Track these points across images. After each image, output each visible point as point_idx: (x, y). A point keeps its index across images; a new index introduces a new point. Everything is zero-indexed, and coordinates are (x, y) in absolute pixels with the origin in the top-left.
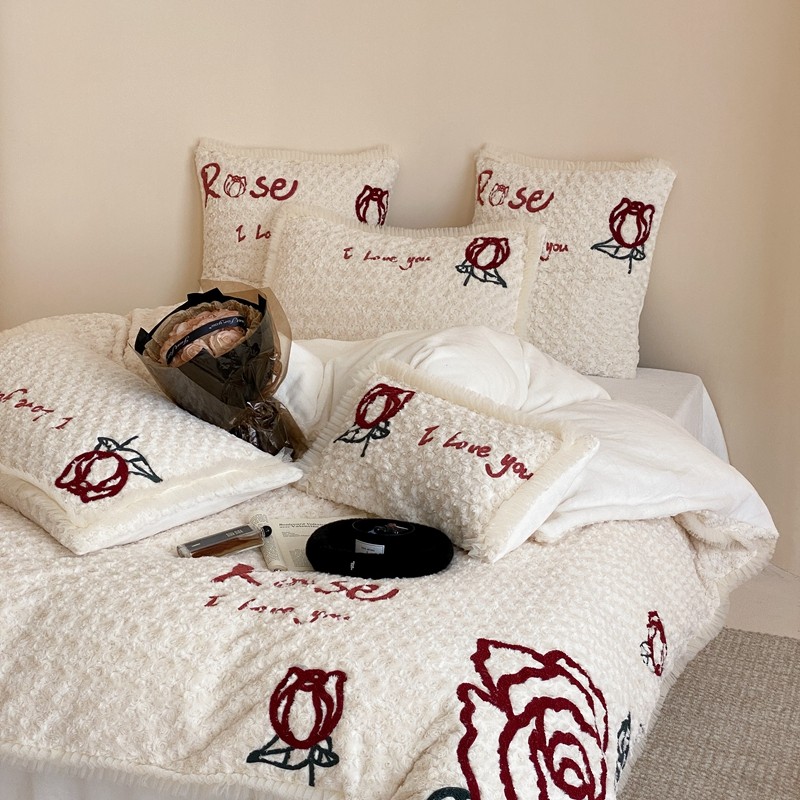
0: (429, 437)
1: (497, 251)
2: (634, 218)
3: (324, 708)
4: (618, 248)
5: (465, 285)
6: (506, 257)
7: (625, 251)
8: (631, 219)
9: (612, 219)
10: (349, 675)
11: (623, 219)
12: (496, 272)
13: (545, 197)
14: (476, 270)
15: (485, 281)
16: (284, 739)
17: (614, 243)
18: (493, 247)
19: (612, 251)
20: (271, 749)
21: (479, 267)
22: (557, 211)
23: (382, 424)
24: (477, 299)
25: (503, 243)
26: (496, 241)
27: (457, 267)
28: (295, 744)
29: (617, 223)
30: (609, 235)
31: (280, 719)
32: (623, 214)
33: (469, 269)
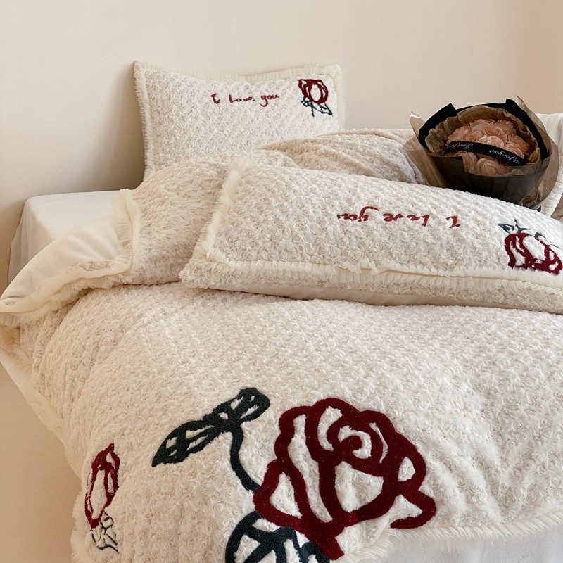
12: (326, 105)
27: (302, 102)
33: (310, 103)
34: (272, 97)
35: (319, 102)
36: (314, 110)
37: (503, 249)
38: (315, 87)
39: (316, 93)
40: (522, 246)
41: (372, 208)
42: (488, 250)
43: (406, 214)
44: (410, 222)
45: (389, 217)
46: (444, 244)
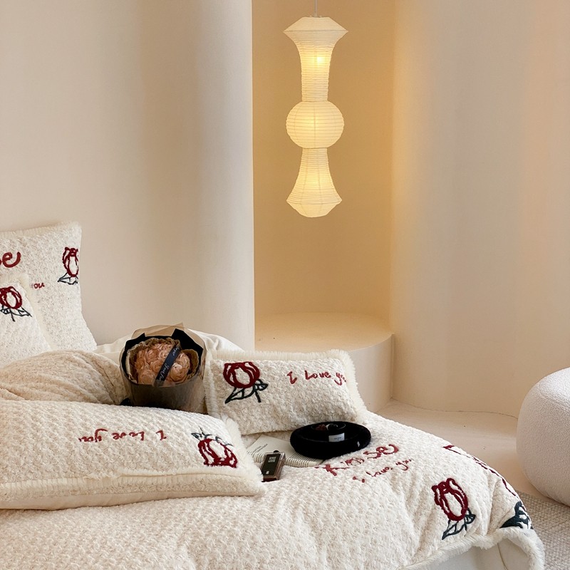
0: (293, 379)
1: (15, 296)
2: (74, 258)
3: (459, 496)
4: (70, 278)
5: (14, 320)
6: (20, 297)
7: (73, 279)
8: (72, 259)
9: (64, 262)
10: (454, 478)
11: (69, 259)
12: (23, 309)
13: (15, 256)
14: (13, 310)
15: (22, 316)
16: (453, 520)
17: (68, 276)
18: (10, 293)
19: (68, 280)
20: (450, 527)
21: (13, 308)
22: (29, 263)
23: (258, 382)
24: (26, 327)
25: (12, 290)
26: (8, 290)
27: (2, 311)
28: (458, 519)
29: (67, 263)
30: (65, 271)
31: (448, 511)
32: (68, 257)
35: (16, 307)
36: (13, 315)
37: (198, 452)
39: (11, 300)
40: (210, 449)
41: (102, 430)
42: (189, 454)
43: (128, 433)
44: (132, 438)
45: (117, 436)
46: (159, 452)
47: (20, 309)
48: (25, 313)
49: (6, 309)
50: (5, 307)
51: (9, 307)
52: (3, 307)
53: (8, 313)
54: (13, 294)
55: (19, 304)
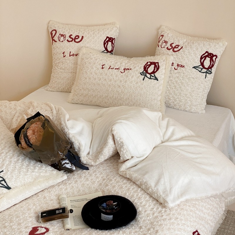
5: (143, 80)
6: (158, 69)
14: (147, 74)
15: (150, 78)
24: (148, 86)
25: (157, 64)
26: (154, 63)
33: (145, 74)
34: (128, 69)
35: (150, 74)
36: (146, 77)
38: (153, 66)
39: (151, 69)
47: (153, 75)
48: (154, 78)
49: (144, 73)
50: (144, 72)
51: (147, 72)
52: (143, 71)
53: (144, 75)
54: (155, 66)
55: (154, 72)
